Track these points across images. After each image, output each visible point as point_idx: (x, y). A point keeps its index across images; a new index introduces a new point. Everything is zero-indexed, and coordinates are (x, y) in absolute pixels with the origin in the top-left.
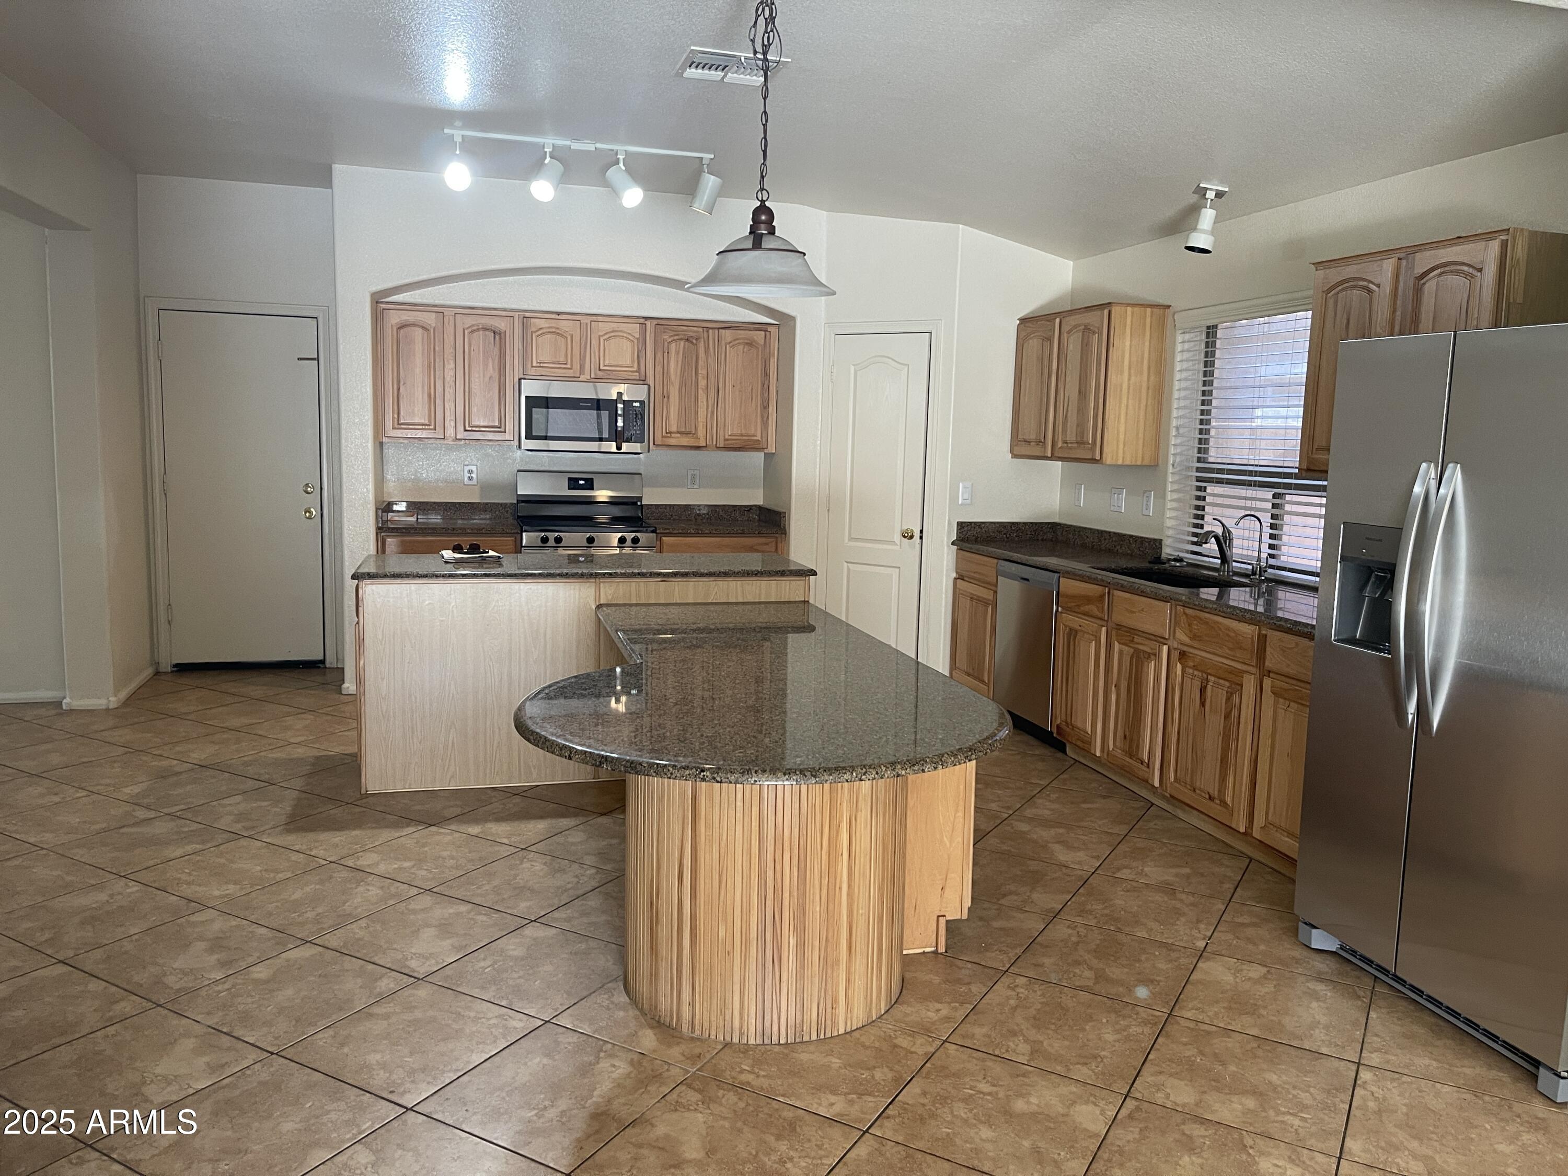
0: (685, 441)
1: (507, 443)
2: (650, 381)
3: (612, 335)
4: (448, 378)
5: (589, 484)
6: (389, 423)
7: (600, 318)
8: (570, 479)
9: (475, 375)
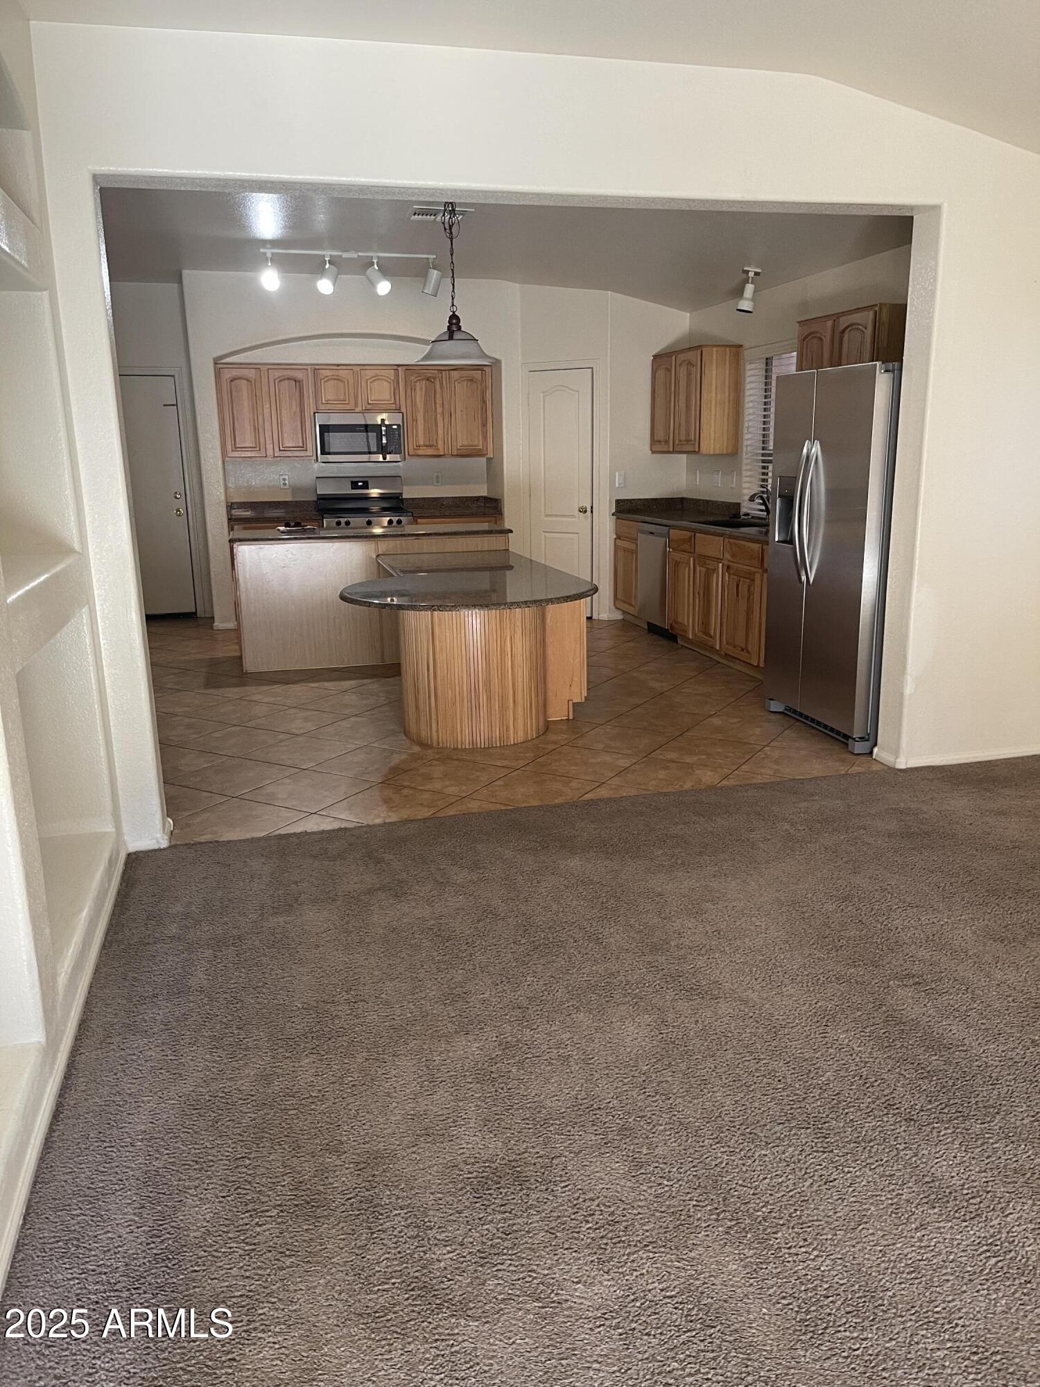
0: (430, 452)
1: (308, 458)
2: (403, 410)
3: (376, 378)
4: (266, 415)
5: (366, 486)
6: (229, 447)
7: (366, 367)
8: (352, 482)
9: (284, 412)
